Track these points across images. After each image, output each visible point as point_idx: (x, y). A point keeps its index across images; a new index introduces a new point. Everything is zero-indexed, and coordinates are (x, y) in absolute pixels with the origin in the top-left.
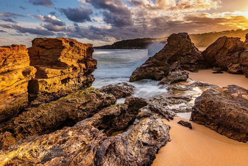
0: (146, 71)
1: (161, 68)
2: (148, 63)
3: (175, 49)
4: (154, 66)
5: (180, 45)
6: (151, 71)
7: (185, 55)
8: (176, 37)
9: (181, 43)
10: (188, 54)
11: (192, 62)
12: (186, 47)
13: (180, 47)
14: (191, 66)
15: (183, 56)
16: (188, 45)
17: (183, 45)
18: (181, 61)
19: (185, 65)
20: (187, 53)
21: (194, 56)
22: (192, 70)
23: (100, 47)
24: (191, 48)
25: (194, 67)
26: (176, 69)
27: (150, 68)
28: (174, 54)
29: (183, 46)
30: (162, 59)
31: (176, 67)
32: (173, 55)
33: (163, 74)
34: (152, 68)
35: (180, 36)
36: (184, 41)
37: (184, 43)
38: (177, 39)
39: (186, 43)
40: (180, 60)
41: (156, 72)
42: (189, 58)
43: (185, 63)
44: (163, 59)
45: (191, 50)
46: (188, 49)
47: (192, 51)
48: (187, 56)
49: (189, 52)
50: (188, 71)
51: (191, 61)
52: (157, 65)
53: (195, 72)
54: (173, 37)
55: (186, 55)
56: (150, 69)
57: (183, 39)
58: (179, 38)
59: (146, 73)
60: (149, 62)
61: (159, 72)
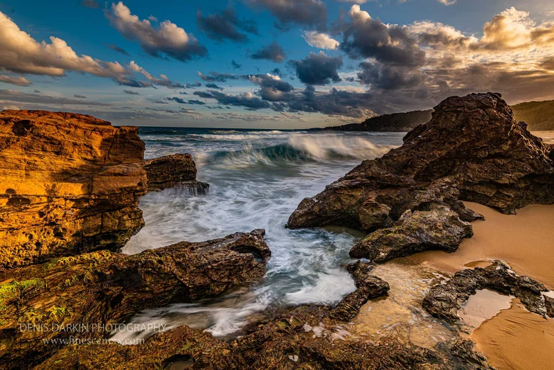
0: (340, 201)
1: (387, 195)
2: (351, 178)
3: (452, 140)
4: (367, 186)
5: (469, 128)
6: (354, 202)
7: (485, 158)
8: (458, 107)
9: (473, 122)
10: (496, 154)
11: (505, 180)
12: (491, 135)
13: (469, 135)
14: (498, 193)
15: (479, 161)
16: (496, 129)
17: (477, 128)
18: (469, 177)
19: (481, 190)
20: (492, 153)
21: (520, 160)
22: (501, 205)
23: (339, 127)
24: (511, 137)
25: (509, 197)
26: (436, 202)
27: (353, 193)
28: (444, 153)
29: (478, 133)
30: (404, 168)
31: (438, 195)
32: (442, 158)
33: (384, 216)
34: (358, 194)
35: (472, 104)
36: (483, 115)
37: (482, 123)
38: (461, 111)
39: (492, 124)
40: (465, 172)
41: (366, 205)
42: (498, 166)
43: (481, 183)
44: (405, 166)
45: (509, 142)
46: (499, 141)
47: (513, 145)
48: (494, 162)
49: (501, 148)
50: (488, 206)
51: (500, 179)
52: (378, 184)
53: (510, 213)
54: (448, 107)
55: (490, 156)
56: (352, 196)
57: (481, 111)
58: (468, 108)
59: (338, 206)
60: (356, 173)
61: (375, 206)
